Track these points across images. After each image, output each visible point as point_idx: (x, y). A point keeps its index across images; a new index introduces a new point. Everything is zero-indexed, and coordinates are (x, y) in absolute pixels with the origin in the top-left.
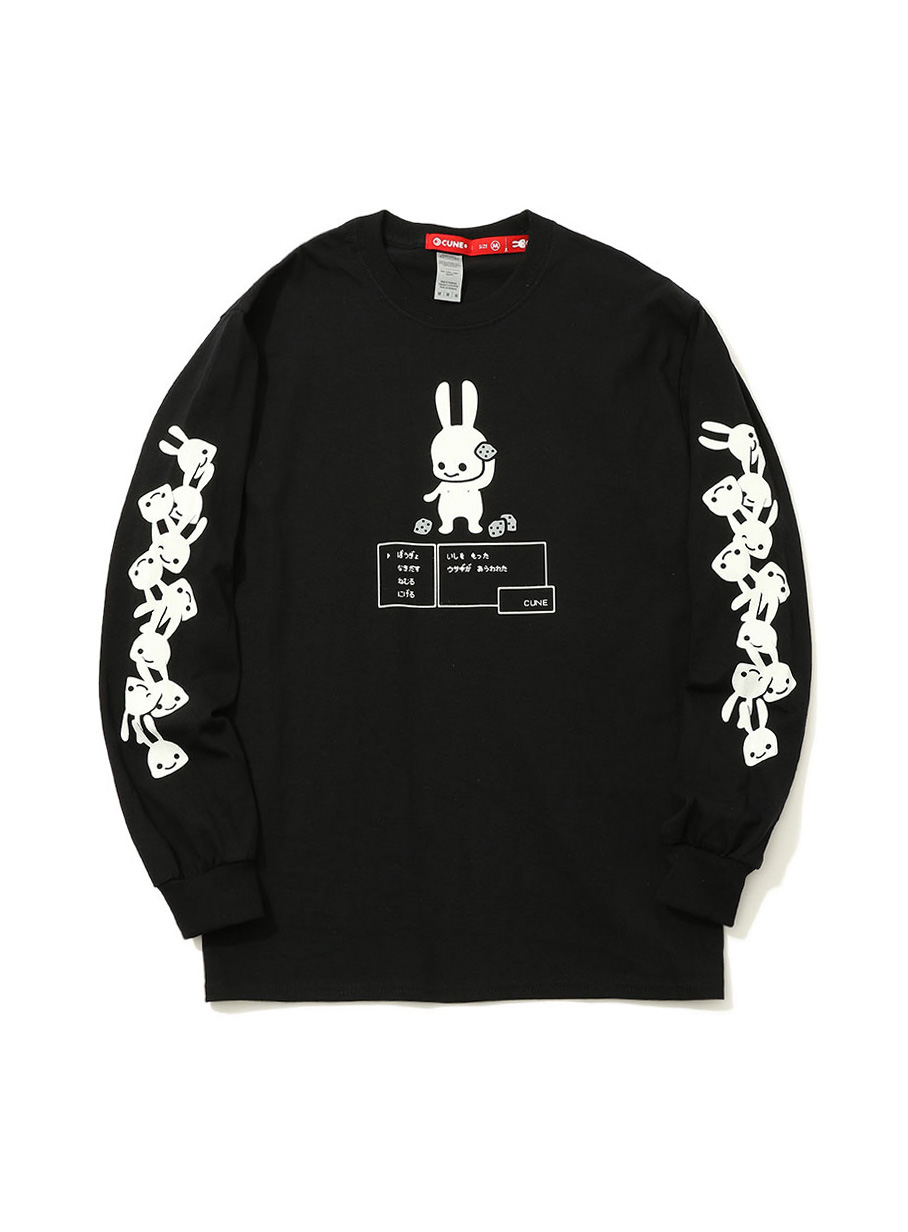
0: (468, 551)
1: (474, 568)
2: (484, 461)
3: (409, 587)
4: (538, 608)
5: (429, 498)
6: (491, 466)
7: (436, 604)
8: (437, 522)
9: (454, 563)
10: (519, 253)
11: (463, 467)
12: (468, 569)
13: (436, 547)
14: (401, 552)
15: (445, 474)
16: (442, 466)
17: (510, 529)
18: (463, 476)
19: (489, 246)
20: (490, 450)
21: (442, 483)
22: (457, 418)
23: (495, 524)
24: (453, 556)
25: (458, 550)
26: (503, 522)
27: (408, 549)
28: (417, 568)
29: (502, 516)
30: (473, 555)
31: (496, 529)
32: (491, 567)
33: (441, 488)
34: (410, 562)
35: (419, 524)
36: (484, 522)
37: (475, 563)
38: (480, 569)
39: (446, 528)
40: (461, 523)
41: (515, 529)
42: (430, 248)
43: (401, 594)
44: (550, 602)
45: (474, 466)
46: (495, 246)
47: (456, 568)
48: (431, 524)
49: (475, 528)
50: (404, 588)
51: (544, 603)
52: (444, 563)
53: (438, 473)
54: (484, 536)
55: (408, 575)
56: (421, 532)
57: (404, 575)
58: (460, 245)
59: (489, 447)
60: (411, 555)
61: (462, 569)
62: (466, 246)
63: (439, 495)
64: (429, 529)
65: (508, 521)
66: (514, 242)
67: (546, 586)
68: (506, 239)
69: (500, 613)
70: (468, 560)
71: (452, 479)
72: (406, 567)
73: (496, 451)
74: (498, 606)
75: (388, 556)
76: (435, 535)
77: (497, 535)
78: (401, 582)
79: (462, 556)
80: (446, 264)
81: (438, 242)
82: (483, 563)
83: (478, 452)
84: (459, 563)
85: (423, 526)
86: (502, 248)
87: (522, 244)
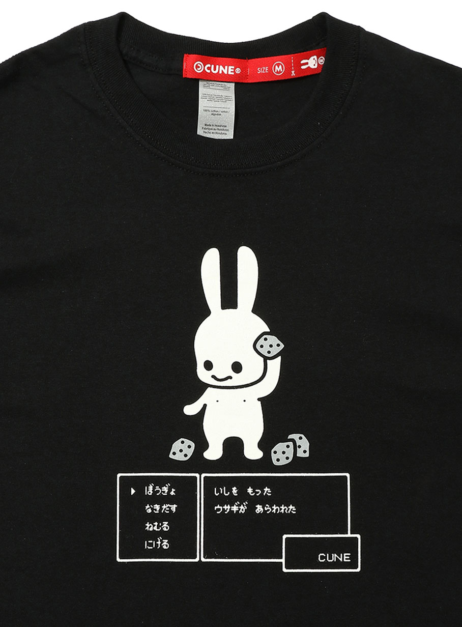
0: (242, 484)
1: (251, 508)
2: (266, 359)
3: (163, 534)
4: (338, 564)
5: (190, 410)
6: (275, 366)
7: (200, 557)
8: (202, 444)
9: (223, 500)
10: (310, 77)
11: (237, 367)
12: (243, 509)
13: (200, 478)
14: (151, 488)
15: (213, 377)
16: (208, 365)
17: (300, 454)
18: (238, 379)
19: (270, 70)
20: (274, 344)
21: (209, 389)
22: (229, 300)
23: (280, 447)
24: (223, 490)
25: (229, 482)
26: (291, 444)
27: (160, 482)
28: (174, 508)
29: (290, 437)
30: (250, 490)
31: (282, 454)
32: (275, 507)
33: (208, 396)
34: (162, 500)
35: (177, 446)
36: (266, 444)
37: (253, 502)
38: (259, 509)
39: (214, 452)
40: (233, 445)
41: (307, 455)
42: (189, 76)
43: (149, 545)
44: (354, 558)
45: (253, 366)
46: (279, 69)
47: (226, 507)
48: (193, 445)
49: (253, 452)
50: (154, 535)
51: (345, 557)
52: (210, 501)
53: (203, 375)
54: (265, 464)
55: (159, 518)
56: (179, 457)
57: (153, 518)
58: (229, 70)
59: (273, 340)
60: (165, 489)
61: (235, 508)
62: (238, 71)
63: (205, 406)
64: (190, 452)
65: (298, 443)
66: (303, 61)
67: (349, 535)
68: (292, 58)
69: (285, 570)
70: (242, 497)
71: (222, 384)
72: (157, 507)
73: (282, 346)
74: (283, 560)
75: (133, 491)
76: (198, 462)
77: (284, 462)
78: (149, 527)
79: (234, 490)
80: (211, 98)
81: (200, 67)
82: (263, 500)
83: (258, 347)
84: (231, 500)
85: (182, 449)
86: (288, 70)
87: (313, 62)
